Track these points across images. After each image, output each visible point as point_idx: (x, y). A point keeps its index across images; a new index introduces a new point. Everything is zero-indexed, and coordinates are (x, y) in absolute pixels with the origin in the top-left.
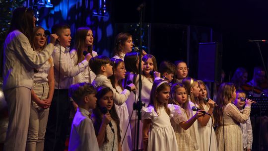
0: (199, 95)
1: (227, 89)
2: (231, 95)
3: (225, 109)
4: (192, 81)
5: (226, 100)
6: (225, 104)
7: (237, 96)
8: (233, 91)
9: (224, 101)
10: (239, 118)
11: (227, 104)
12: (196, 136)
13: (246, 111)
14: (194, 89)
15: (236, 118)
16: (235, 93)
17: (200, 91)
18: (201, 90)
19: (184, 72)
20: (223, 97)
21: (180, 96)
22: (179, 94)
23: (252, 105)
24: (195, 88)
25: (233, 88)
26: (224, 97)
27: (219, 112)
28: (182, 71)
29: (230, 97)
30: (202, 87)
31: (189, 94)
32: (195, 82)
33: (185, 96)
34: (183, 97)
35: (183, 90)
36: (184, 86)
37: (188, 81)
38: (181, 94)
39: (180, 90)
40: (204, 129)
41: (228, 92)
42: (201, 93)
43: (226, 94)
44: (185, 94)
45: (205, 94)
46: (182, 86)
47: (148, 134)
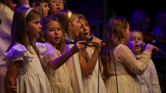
0: (80, 33)
1: (117, 26)
2: (122, 34)
3: (115, 53)
4: (70, 14)
5: (115, 40)
6: (114, 46)
7: (131, 35)
8: (125, 28)
9: (112, 42)
10: (132, 66)
11: (117, 46)
12: (80, 88)
13: (144, 58)
14: (72, 25)
15: (129, 65)
16: (128, 30)
17: (80, 28)
18: (82, 26)
19: (57, 5)
20: (110, 36)
21: (52, 33)
22: (51, 31)
23: (154, 51)
24: (75, 23)
25: (126, 23)
26: (113, 37)
27: (106, 57)
28: (55, 4)
29: (121, 37)
30: (83, 22)
31: (67, 32)
32: (74, 15)
33: (60, 33)
34: (56, 34)
35: (55, 24)
36: (57, 19)
37: (65, 13)
38: (54, 29)
39: (52, 25)
40: (89, 80)
41: (118, 29)
42: (82, 30)
43: (115, 32)
44: (58, 30)
45: (87, 31)
46: (55, 19)
47: (16, 81)
